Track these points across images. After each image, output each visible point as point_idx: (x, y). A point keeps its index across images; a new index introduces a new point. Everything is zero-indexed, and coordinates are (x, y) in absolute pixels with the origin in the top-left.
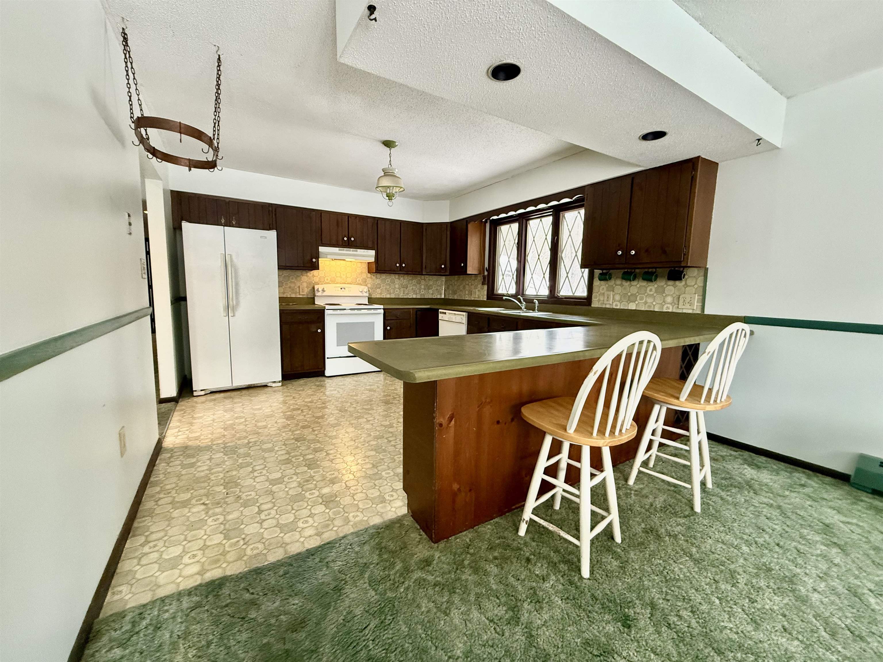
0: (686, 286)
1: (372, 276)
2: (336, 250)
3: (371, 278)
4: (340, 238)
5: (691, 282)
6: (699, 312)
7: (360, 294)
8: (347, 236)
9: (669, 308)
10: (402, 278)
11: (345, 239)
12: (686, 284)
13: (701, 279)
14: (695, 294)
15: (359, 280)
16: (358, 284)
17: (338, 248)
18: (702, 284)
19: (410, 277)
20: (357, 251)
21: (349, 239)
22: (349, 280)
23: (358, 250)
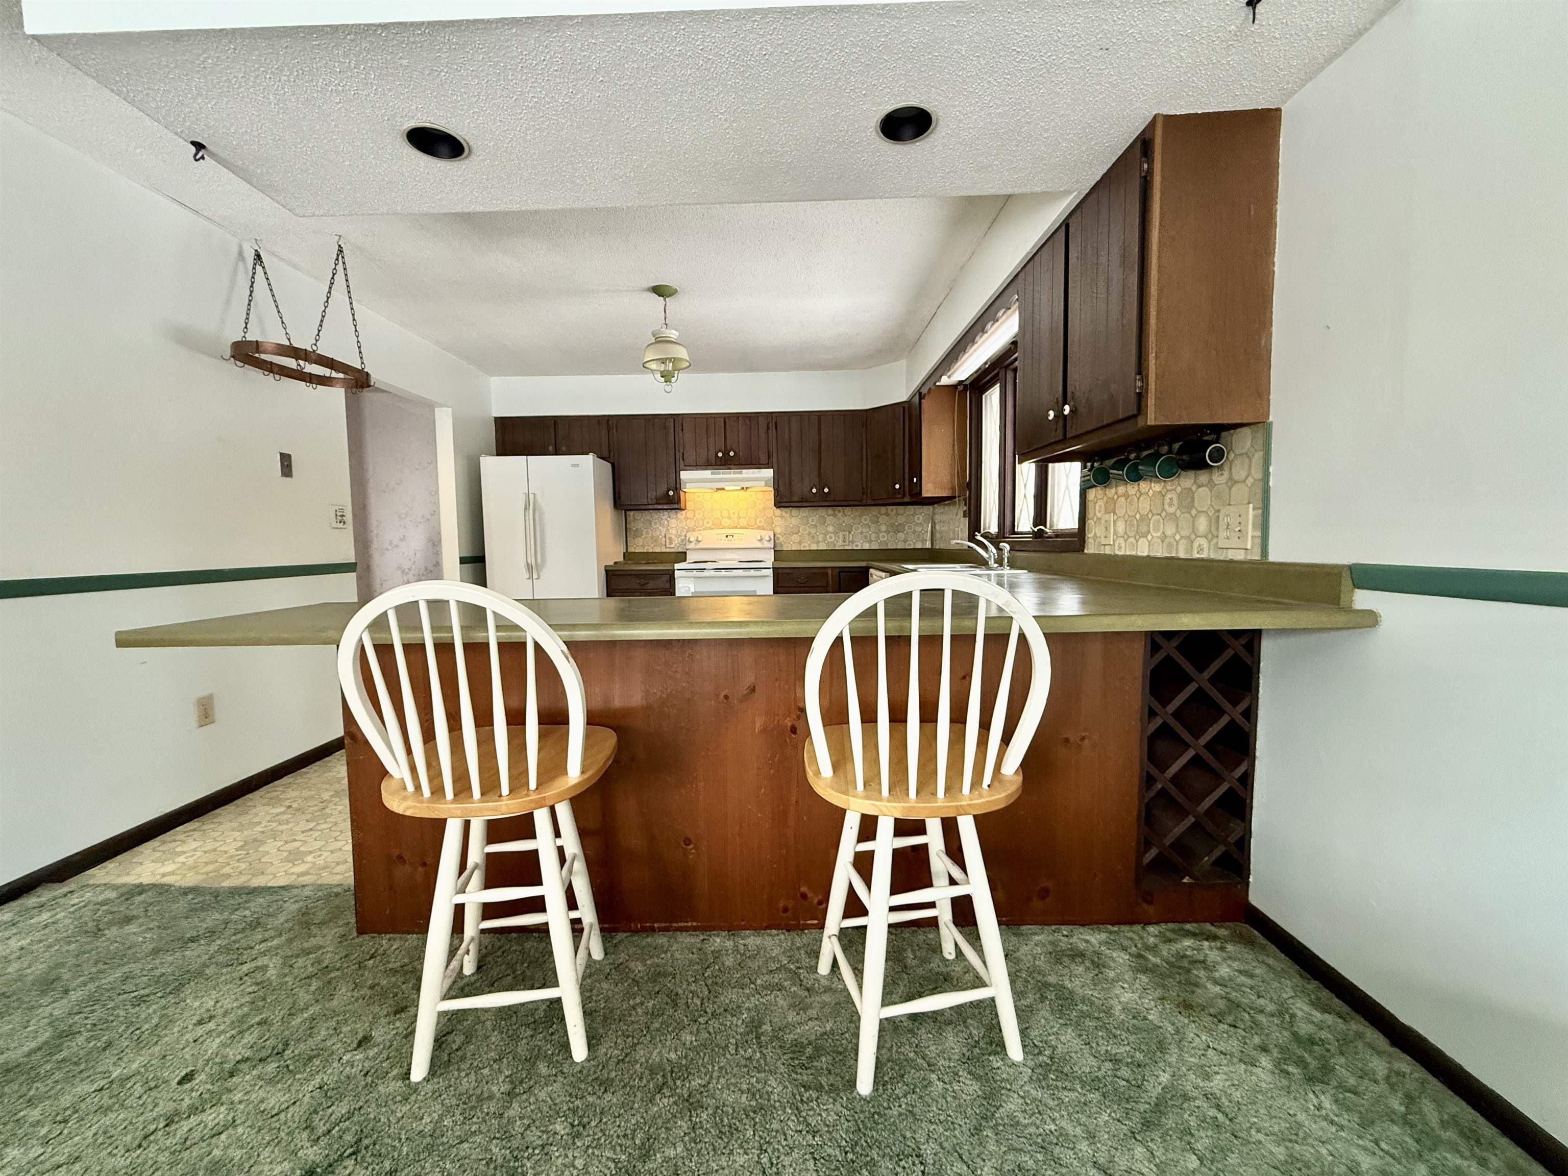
0: (1232, 482)
1: (784, 514)
2: (707, 474)
3: (781, 517)
4: (712, 453)
5: (1239, 471)
6: (1256, 557)
7: (759, 545)
8: (723, 449)
9: (1203, 550)
10: (840, 514)
11: (720, 455)
12: (1231, 478)
13: (1259, 456)
14: (1249, 503)
15: (760, 522)
16: (759, 528)
17: (710, 472)
18: (1259, 476)
19: (857, 511)
20: (741, 473)
21: (726, 453)
22: (743, 522)
23: (744, 471)
